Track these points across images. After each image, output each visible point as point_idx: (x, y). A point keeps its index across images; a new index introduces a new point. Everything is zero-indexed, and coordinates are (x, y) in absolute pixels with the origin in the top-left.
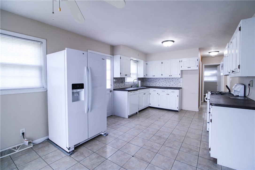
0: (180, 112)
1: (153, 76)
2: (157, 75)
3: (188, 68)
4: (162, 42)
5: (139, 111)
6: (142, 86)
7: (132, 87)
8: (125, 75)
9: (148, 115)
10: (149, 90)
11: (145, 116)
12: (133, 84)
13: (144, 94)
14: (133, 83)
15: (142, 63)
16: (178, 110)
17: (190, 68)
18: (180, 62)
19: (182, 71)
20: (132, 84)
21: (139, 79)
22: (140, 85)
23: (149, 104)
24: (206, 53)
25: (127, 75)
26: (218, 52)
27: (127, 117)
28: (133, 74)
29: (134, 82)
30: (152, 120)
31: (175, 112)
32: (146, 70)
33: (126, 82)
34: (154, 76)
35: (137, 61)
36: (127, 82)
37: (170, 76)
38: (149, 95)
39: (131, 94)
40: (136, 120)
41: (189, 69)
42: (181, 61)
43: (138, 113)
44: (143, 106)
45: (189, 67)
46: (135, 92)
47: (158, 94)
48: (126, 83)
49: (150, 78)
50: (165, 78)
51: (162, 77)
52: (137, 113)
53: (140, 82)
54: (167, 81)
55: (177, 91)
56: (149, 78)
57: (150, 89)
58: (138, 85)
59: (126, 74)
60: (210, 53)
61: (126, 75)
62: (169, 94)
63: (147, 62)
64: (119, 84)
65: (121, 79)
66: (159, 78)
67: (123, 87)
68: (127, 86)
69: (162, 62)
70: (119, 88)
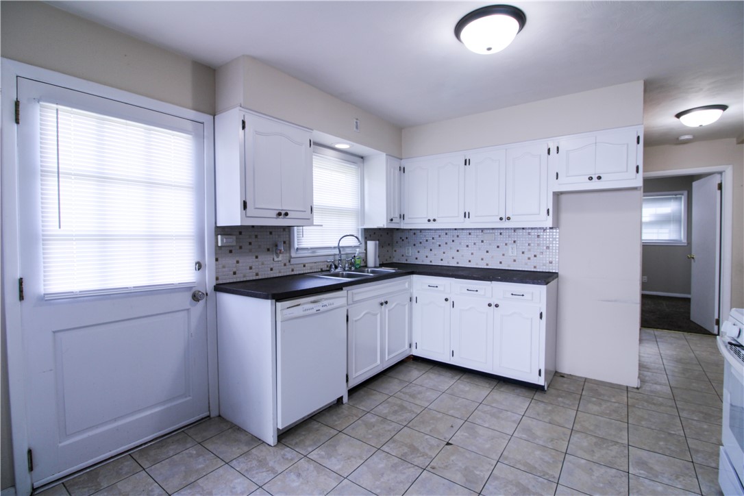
1: (429, 221)
2: (448, 219)
3: (591, 178)
4: (458, 29)
5: (352, 392)
6: (381, 265)
8: (274, 214)
9: (395, 412)
10: (407, 285)
11: (373, 420)
12: (337, 258)
13: (382, 304)
14: (337, 251)
15: (380, 162)
16: (541, 381)
17: (599, 178)
18: (549, 153)
19: (557, 195)
20: (331, 259)
21: (369, 234)
22: (371, 261)
23: (407, 346)
24: (665, 120)
25: (286, 214)
26: (724, 107)
27: (271, 438)
28: (339, 212)
29: (339, 248)
32: (397, 195)
33: (296, 246)
34: (434, 220)
35: (362, 158)
36: (306, 249)
37: (501, 219)
38: (407, 307)
40: (312, 467)
41: (596, 185)
42: (553, 151)
43: (345, 400)
44: (379, 362)
45: (595, 177)
47: (449, 303)
48: (300, 252)
49: (421, 230)
50: (482, 230)
51: (468, 224)
52: (340, 400)
53: (371, 245)
54: (490, 244)
55: (537, 294)
56: (414, 232)
57: (415, 277)
58: (365, 260)
59: (285, 207)
60: (683, 118)
61: (279, 214)
62: (497, 306)
63: (404, 163)
64: (257, 257)
65: (271, 233)
66: (456, 229)
67: (280, 272)
68: (306, 265)
69: (466, 161)
70: (257, 278)
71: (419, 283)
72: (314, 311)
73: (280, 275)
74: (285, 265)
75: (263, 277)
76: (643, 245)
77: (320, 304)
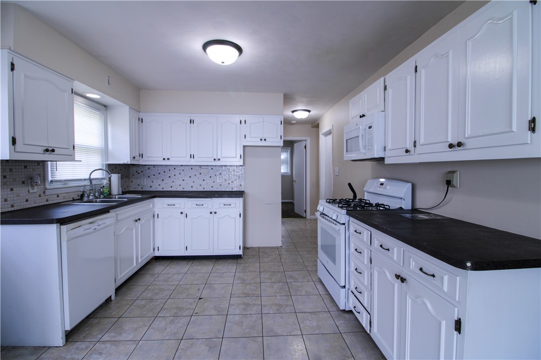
0: (245, 257)
1: (164, 159)
2: (179, 157)
3: (261, 140)
4: (205, 46)
5: (118, 290)
6: (124, 193)
7: (81, 198)
8: (41, 150)
9: (157, 294)
10: (151, 206)
11: (143, 303)
12: (88, 188)
13: (136, 221)
14: (88, 183)
15: (123, 113)
17: (265, 140)
19: (244, 147)
20: (82, 189)
21: (113, 168)
22: (115, 189)
23: (152, 250)
24: (288, 113)
25: (53, 151)
26: (309, 111)
27: (58, 340)
28: (88, 150)
29: (90, 180)
30: (176, 316)
31: (235, 261)
32: (137, 139)
33: (50, 179)
34: (168, 159)
35: (105, 106)
36: (61, 181)
37: (215, 160)
38: (152, 222)
39: (79, 231)
40: (108, 345)
41: (263, 143)
42: (243, 122)
43: (113, 298)
44: (135, 264)
45: (263, 139)
46: (100, 222)
47: (184, 215)
48: (54, 184)
49: (154, 166)
50: (200, 166)
51: (192, 162)
52: (109, 300)
53: (115, 178)
54: (205, 176)
55: (239, 201)
56: (149, 167)
57: (156, 200)
58: (110, 190)
59: (51, 144)
60: (294, 113)
61: (47, 150)
62: (215, 213)
63: (142, 115)
64: (12, 190)
65: (25, 167)
66: (181, 166)
67: (35, 203)
68: (60, 195)
69: (191, 120)
70: (13, 209)
71: (160, 204)
72: (92, 230)
73: (36, 205)
74: (40, 196)
75: (19, 208)
76: (282, 176)
77: (96, 224)
